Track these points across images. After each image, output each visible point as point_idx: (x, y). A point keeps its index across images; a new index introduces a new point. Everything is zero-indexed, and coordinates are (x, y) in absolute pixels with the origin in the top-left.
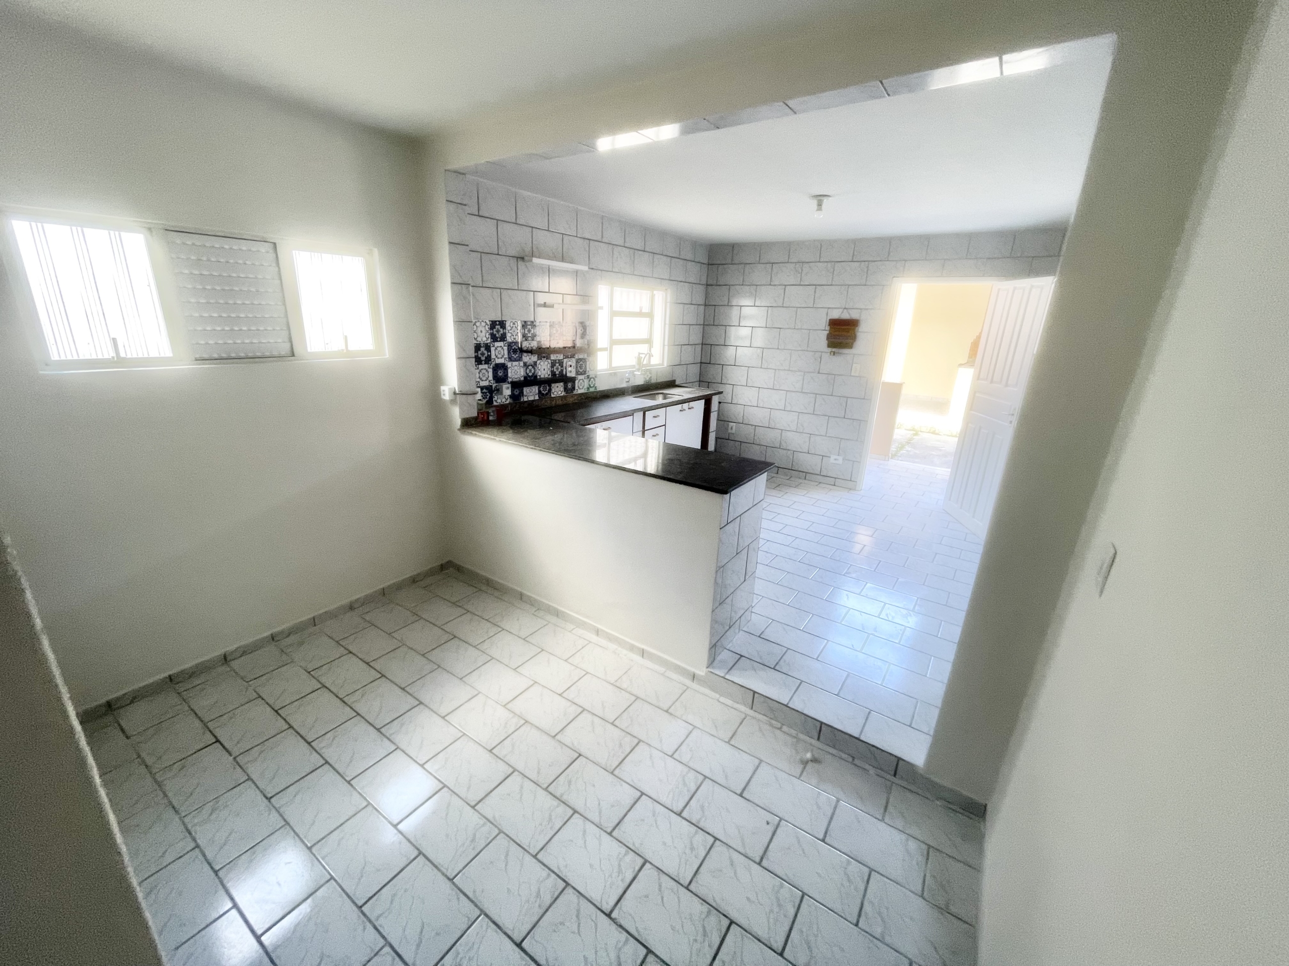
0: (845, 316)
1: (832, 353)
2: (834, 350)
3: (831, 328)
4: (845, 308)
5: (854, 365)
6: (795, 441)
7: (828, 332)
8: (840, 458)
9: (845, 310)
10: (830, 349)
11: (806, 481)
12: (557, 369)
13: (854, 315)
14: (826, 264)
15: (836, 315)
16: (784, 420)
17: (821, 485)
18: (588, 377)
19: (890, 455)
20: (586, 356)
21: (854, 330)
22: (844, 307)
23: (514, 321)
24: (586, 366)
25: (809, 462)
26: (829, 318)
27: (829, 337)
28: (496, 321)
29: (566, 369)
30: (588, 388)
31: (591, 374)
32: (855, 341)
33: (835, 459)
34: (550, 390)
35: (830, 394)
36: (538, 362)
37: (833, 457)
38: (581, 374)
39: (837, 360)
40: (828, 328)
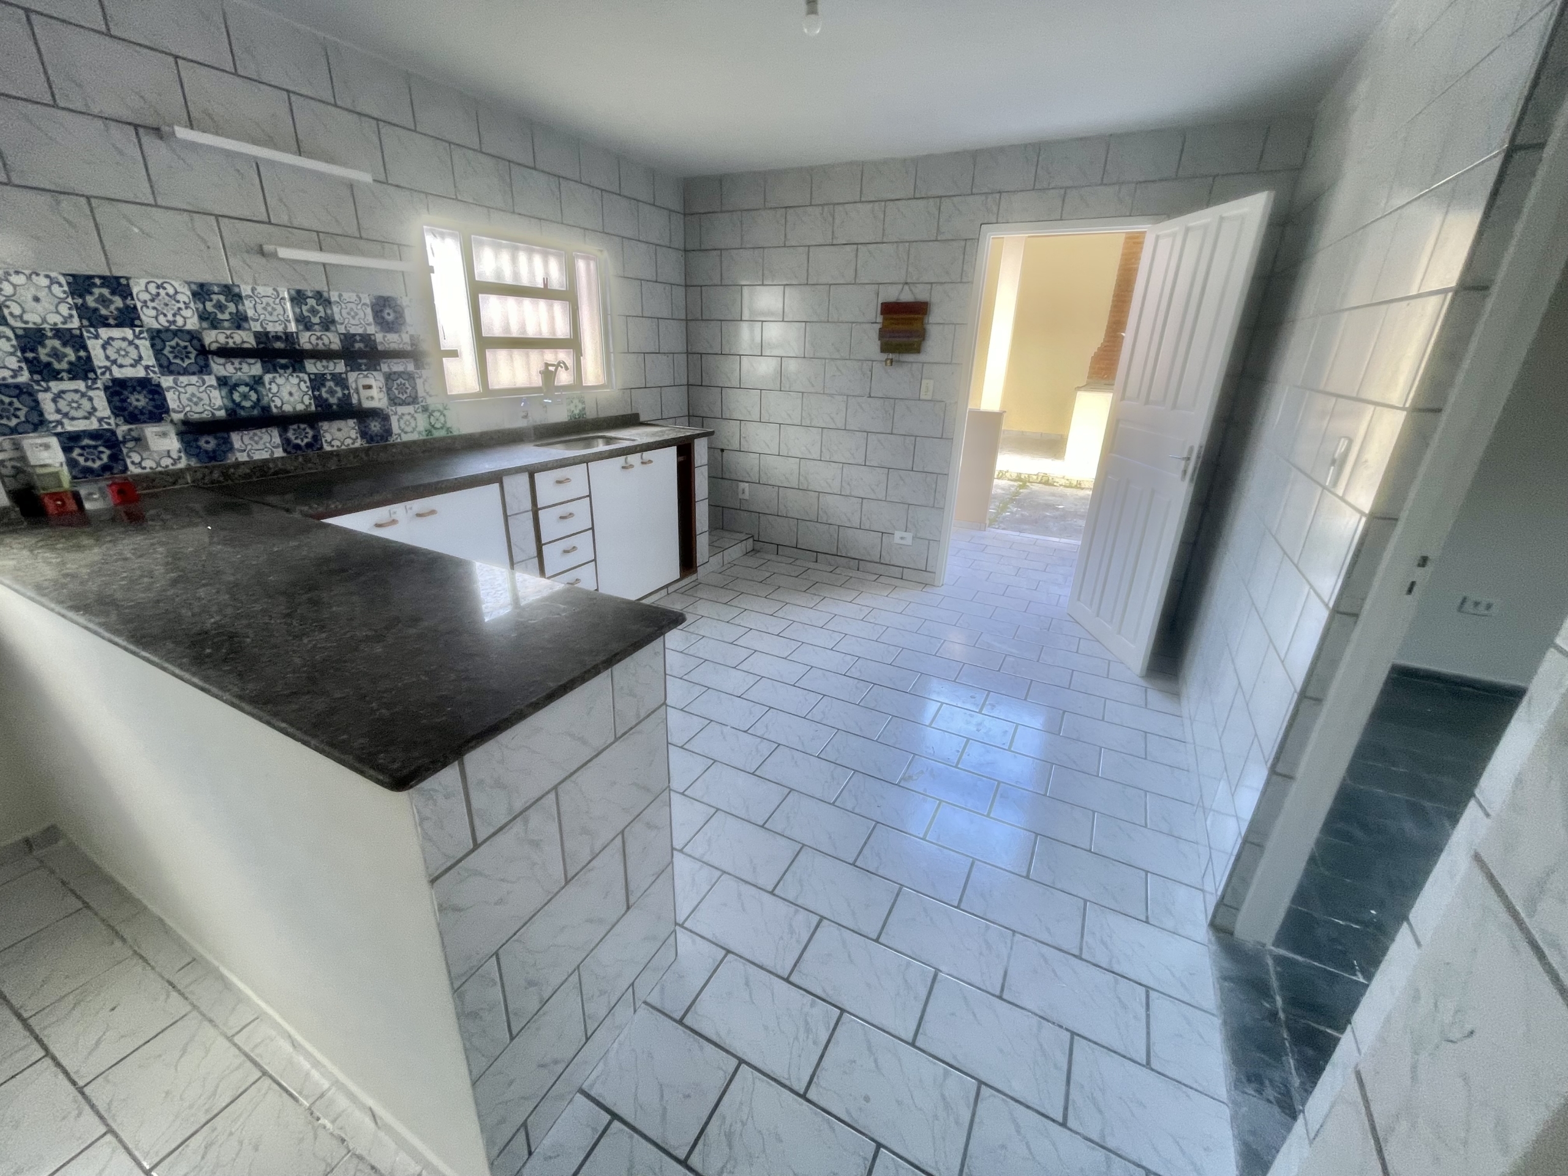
0: (906, 297)
1: (889, 362)
2: (891, 356)
3: (884, 319)
4: (906, 283)
5: (924, 382)
6: (841, 509)
7: (878, 326)
8: (909, 536)
9: (906, 287)
10: (884, 356)
11: (859, 574)
12: (332, 392)
13: (918, 294)
14: (871, 205)
15: (892, 294)
16: (823, 477)
17: (882, 579)
18: (425, 409)
19: (987, 522)
20: (411, 367)
21: (922, 320)
22: (902, 281)
23: (159, 282)
24: (414, 388)
25: (863, 542)
26: (880, 302)
27: (882, 334)
28: (91, 277)
29: (358, 393)
30: (429, 432)
31: (433, 402)
32: (924, 339)
33: (902, 538)
34: (316, 438)
35: (889, 431)
36: (267, 378)
37: (898, 534)
38: (404, 403)
39: (899, 373)
40: (880, 319)
